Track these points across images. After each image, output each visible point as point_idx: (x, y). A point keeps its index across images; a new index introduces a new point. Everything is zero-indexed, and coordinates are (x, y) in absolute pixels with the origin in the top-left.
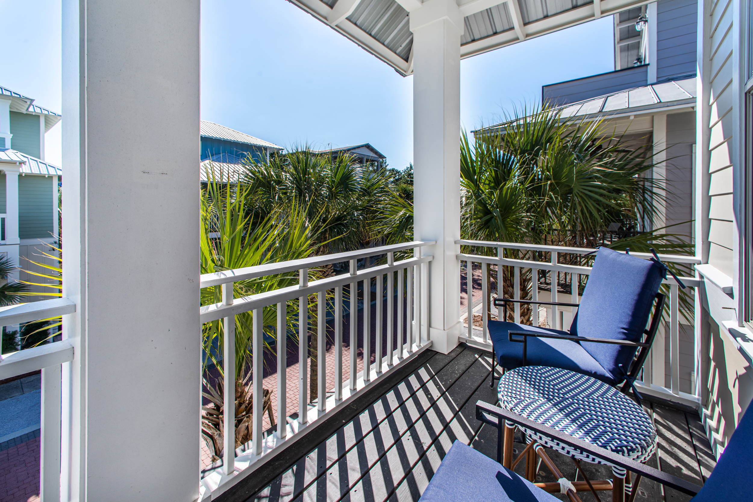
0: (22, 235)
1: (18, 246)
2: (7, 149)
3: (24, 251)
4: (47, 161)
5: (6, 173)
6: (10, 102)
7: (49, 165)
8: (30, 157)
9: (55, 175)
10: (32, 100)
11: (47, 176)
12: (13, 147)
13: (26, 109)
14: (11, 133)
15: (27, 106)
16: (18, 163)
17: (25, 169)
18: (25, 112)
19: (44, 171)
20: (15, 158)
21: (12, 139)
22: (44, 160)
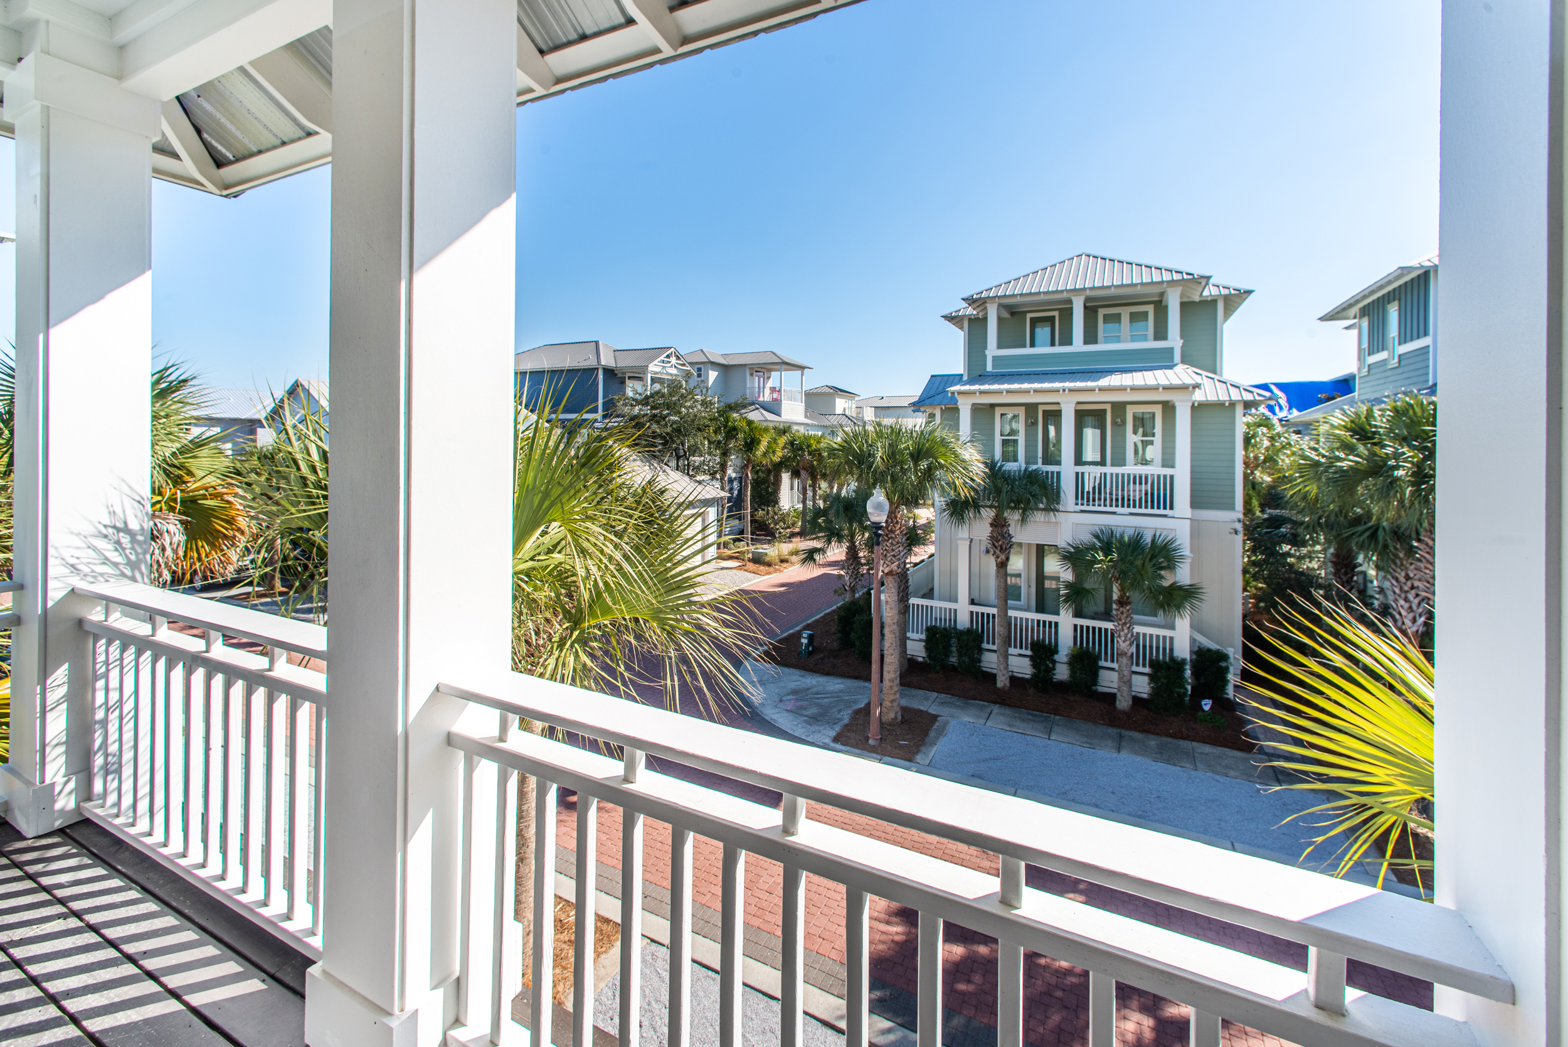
0: (1196, 503)
1: (1188, 521)
2: (1176, 365)
3: (1197, 530)
4: (1225, 377)
5: (1176, 404)
6: (1180, 289)
7: (1232, 385)
8: (1204, 373)
9: (1239, 401)
10: (1209, 278)
11: (1227, 404)
12: (1183, 362)
13: (1199, 293)
14: (1181, 338)
15: (1201, 290)
16: (1191, 388)
17: (1198, 396)
18: (1197, 299)
19: (1223, 397)
20: (1188, 381)
21: (1182, 347)
22: (1221, 375)
